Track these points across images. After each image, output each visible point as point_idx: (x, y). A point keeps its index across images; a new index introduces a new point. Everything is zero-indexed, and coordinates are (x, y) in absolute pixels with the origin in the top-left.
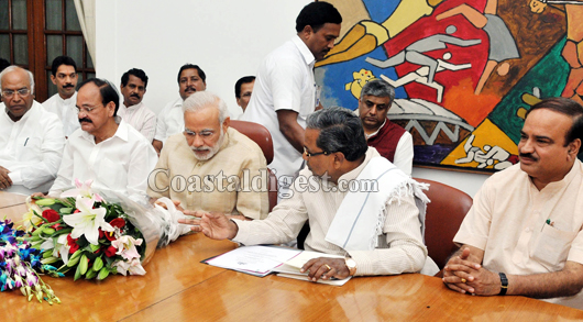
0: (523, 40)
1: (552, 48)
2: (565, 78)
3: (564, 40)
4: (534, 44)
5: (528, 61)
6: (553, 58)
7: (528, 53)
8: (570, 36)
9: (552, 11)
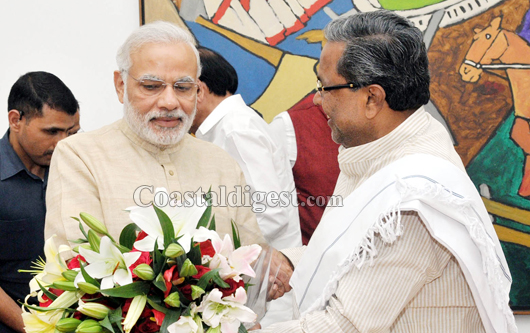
0: (457, 120)
1: (497, 128)
2: (520, 169)
3: (512, 118)
4: (472, 125)
5: (468, 148)
6: (500, 143)
7: (466, 137)
8: (518, 112)
9: (491, 79)
